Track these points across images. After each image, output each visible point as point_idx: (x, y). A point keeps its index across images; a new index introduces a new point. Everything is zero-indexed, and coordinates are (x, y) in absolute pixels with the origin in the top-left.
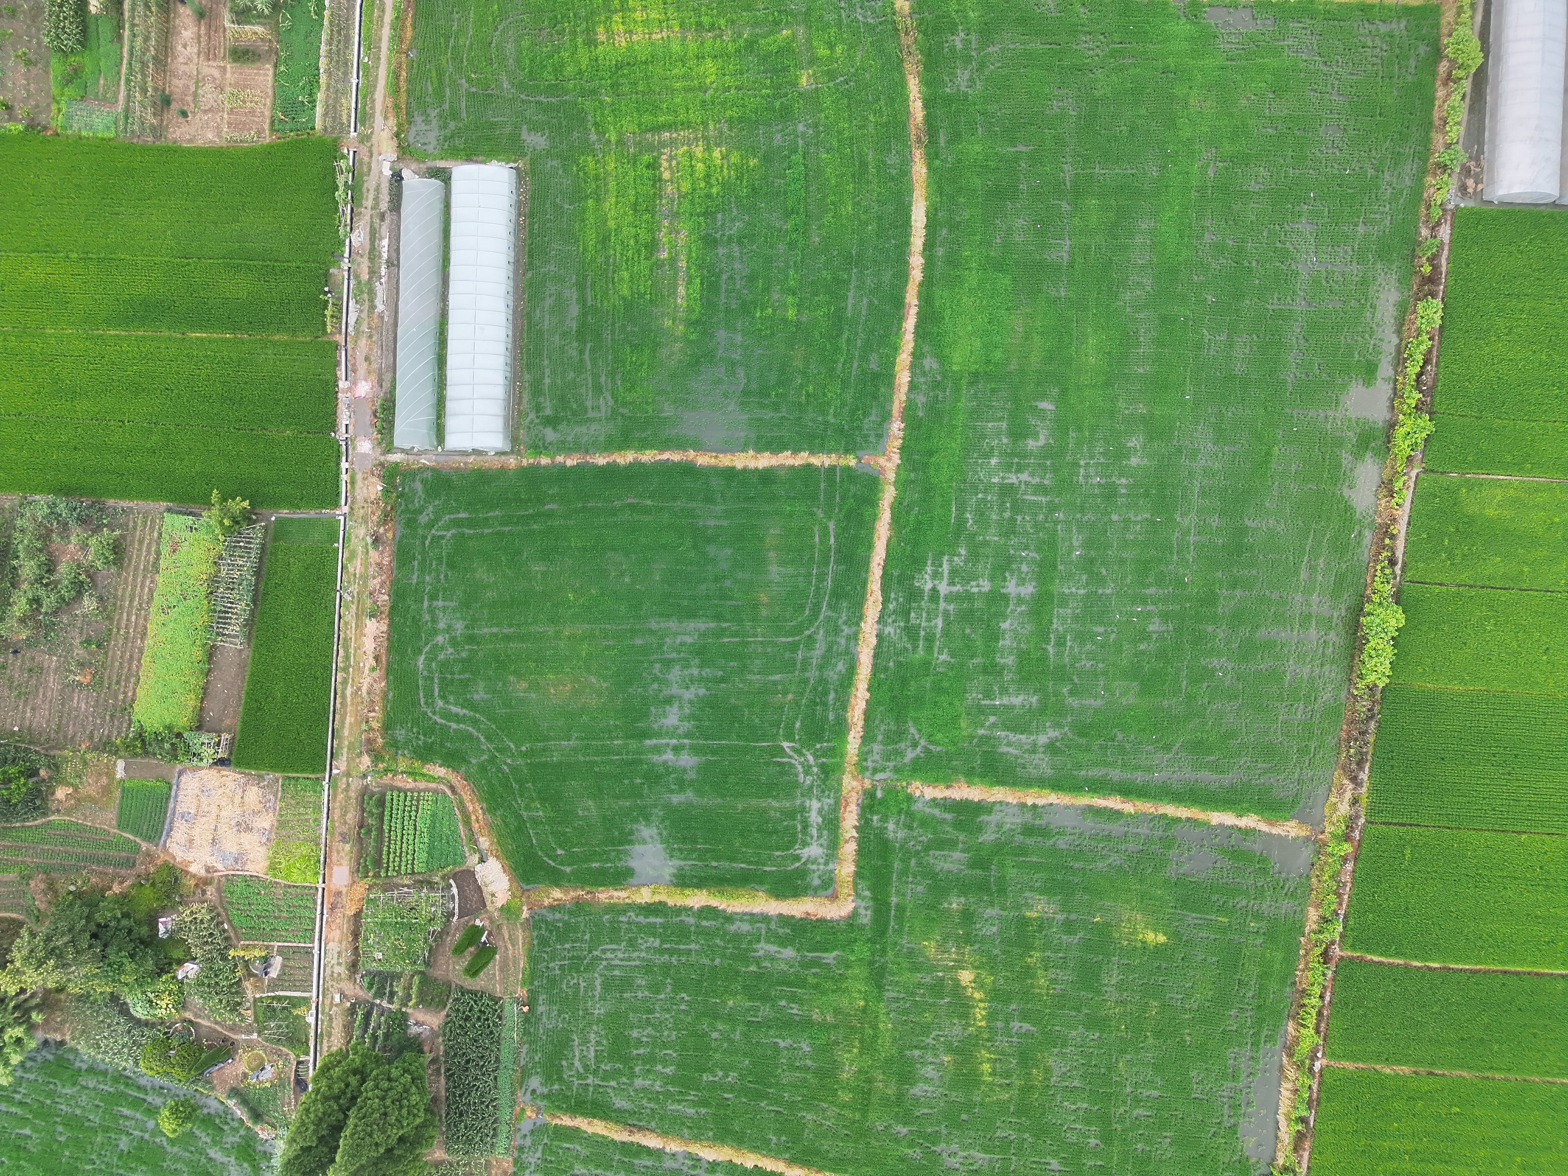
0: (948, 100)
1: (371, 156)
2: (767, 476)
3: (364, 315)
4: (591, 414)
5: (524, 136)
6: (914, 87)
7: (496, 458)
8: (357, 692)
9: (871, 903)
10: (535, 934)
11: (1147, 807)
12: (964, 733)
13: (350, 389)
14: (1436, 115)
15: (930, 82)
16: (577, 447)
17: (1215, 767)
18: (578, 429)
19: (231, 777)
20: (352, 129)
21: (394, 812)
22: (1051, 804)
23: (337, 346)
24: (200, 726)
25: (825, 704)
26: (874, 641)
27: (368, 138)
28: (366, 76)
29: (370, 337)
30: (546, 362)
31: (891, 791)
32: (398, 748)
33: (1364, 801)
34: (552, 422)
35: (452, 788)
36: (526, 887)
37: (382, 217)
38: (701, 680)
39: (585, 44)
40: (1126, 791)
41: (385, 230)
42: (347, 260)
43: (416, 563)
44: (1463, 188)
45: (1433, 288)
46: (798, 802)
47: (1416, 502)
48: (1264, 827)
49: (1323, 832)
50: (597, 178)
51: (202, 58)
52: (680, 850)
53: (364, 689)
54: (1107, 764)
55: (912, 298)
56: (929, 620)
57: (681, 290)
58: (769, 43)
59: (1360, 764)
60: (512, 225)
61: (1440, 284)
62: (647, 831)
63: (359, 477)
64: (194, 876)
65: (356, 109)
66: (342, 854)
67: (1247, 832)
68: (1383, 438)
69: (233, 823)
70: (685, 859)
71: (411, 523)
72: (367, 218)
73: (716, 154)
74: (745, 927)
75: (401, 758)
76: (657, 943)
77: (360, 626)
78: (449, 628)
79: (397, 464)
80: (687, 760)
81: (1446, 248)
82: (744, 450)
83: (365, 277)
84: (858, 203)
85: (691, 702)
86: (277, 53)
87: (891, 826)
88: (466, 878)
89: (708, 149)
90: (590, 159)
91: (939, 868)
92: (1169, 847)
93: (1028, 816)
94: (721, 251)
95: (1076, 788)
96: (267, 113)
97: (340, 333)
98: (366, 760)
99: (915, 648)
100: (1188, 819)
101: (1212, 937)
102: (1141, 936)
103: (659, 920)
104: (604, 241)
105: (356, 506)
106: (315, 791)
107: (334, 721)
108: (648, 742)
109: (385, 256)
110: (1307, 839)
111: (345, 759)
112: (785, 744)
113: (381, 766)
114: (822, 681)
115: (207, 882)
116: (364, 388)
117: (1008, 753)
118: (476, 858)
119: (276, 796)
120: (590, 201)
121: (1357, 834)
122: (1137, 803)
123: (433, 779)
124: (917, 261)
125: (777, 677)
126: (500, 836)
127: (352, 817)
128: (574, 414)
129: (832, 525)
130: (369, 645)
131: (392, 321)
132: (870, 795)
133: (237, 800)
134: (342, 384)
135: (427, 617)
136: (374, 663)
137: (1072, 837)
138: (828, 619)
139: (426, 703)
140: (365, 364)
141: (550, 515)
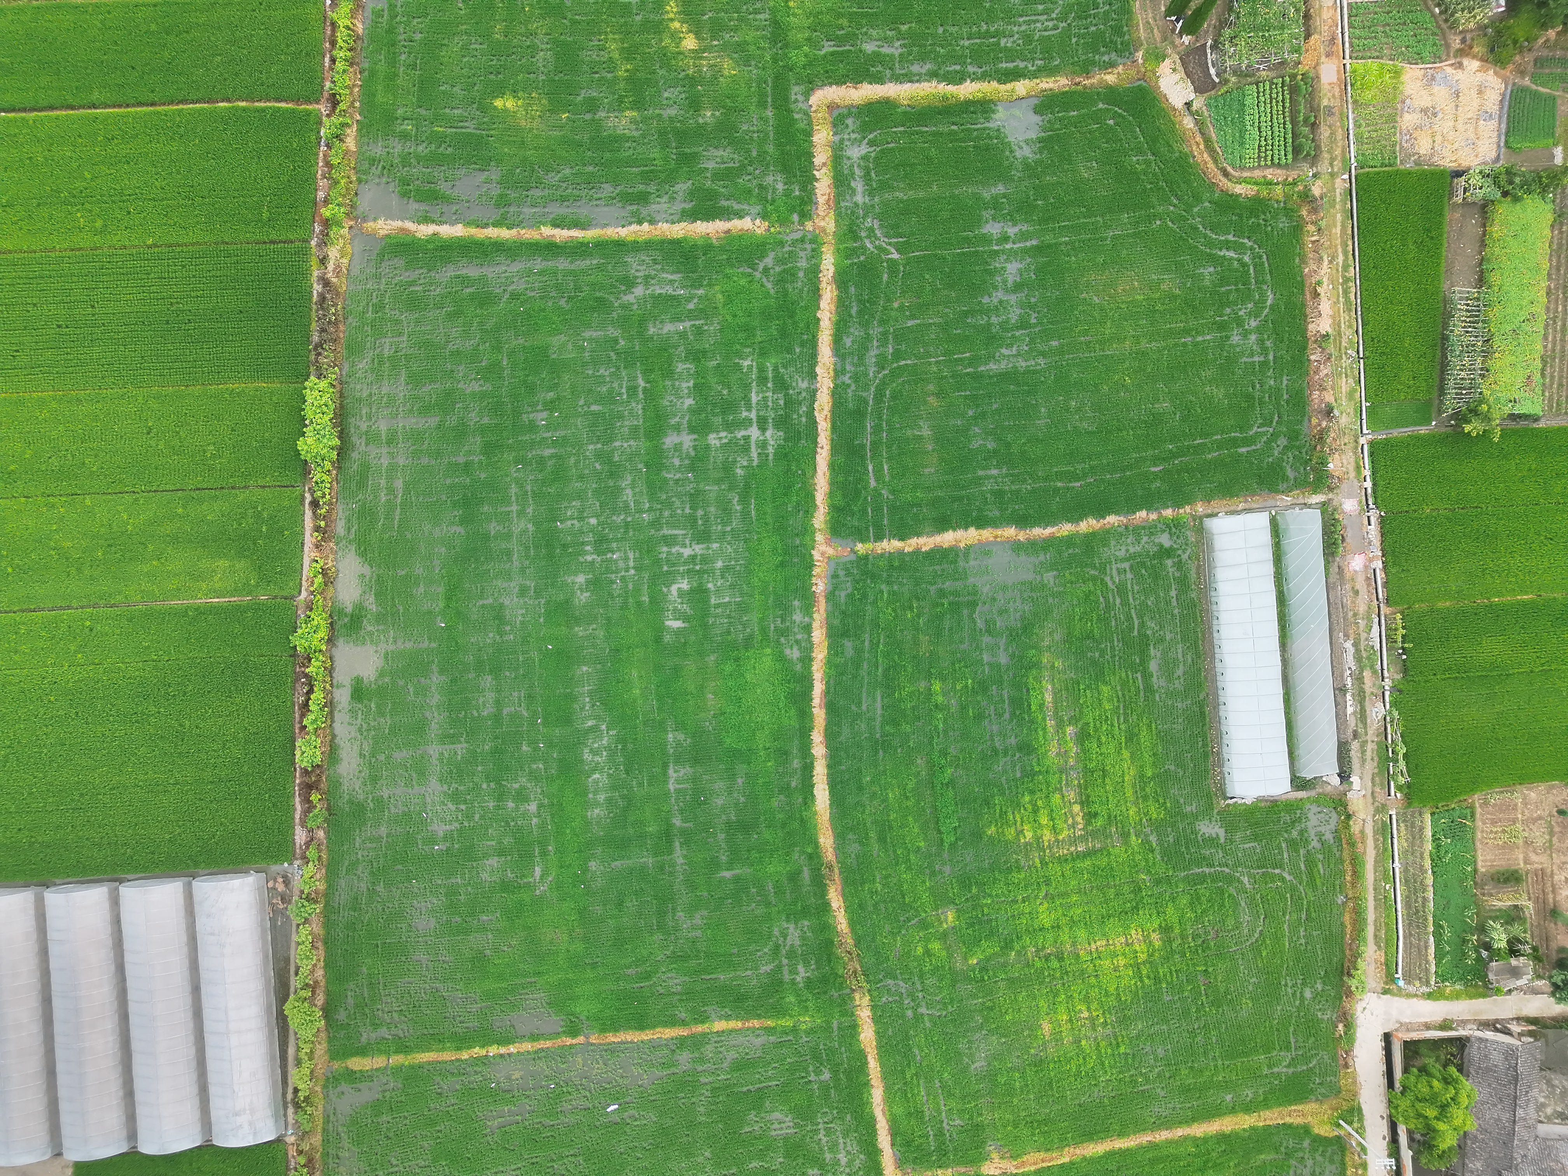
0: (805, 913)
1: (1373, 793)
2: (943, 524)
3: (1364, 636)
4: (1126, 565)
5: (1221, 833)
6: (841, 921)
7: (1216, 510)
8: (1332, 259)
9: (793, 106)
10: (1127, 37)
11: (529, 234)
12: (717, 288)
13: (1371, 560)
14: (322, 952)
15: (825, 928)
16: (1136, 531)
17: (465, 281)
18: (1138, 549)
19: (1447, 161)
20: (1394, 817)
21: (1282, 143)
22: (623, 226)
23: (1388, 602)
24: (1484, 208)
25: (860, 301)
26: (818, 370)
27: (1377, 811)
28: (1386, 871)
29: (1355, 615)
30: (1176, 611)
31: (783, 222)
32: (1285, 208)
33: (314, 262)
34: (1165, 553)
35: (1226, 174)
36: (1141, 82)
37: (1356, 735)
38: (987, 312)
39: (1171, 927)
40: (550, 249)
41: (1352, 722)
42: (1387, 688)
43: (1285, 397)
44: (287, 882)
45: (307, 779)
46: (876, 199)
47: (298, 566)
48: (410, 225)
49: (351, 228)
50: (1145, 798)
51: (1549, 870)
52: (991, 138)
53: (1326, 262)
54: (572, 273)
55: (819, 714)
56: (765, 399)
57: (1048, 698)
58: (989, 948)
59: (322, 298)
60: (1225, 741)
61: (299, 785)
62: (1026, 153)
63: (1352, 475)
64: (1474, 57)
65: (1392, 838)
66: (1329, 95)
67: (426, 220)
68: (337, 627)
69: (1440, 116)
70: (984, 129)
71: (1294, 436)
72: (1370, 732)
73: (1029, 835)
74: (915, 68)
75: (1281, 198)
76: (1003, 42)
77: (1337, 325)
78: (1245, 335)
79: (1315, 492)
80: (993, 229)
81: (297, 821)
82: (968, 548)
83: (1367, 674)
84: (883, 801)
85: (995, 288)
86: (1475, 883)
87: (780, 187)
88: (1202, 85)
89: (1038, 839)
90: (1155, 816)
91: (728, 150)
92: (501, 196)
93: (644, 212)
94: (1013, 741)
95: (601, 245)
96: (1479, 823)
97: (1386, 616)
98: (1316, 191)
99: (776, 369)
100: (486, 226)
101: (447, 111)
102: (520, 103)
103: (1004, 65)
104: (1131, 737)
105: (1352, 445)
106: (1363, 155)
107: (1353, 227)
108: (1034, 243)
109: (1349, 696)
110: (365, 219)
111: (1338, 191)
112: (895, 256)
113: (1301, 188)
114: (865, 325)
115: (1461, 53)
116: (1356, 563)
117: (673, 273)
118: (1195, 106)
119: (1402, 147)
120: (1149, 774)
121: (317, 228)
122: (538, 237)
123: (1246, 181)
124: (819, 750)
125: (910, 323)
126: (1173, 131)
127: (1324, 133)
128: (1143, 564)
129: (873, 483)
130: (1325, 306)
131: (1335, 634)
132: (805, 216)
133: (1439, 139)
134: (1378, 564)
135: (1268, 344)
136: (1319, 289)
137: (599, 196)
138: (866, 388)
139: (1260, 257)
140: (1358, 587)
141: (1156, 460)
